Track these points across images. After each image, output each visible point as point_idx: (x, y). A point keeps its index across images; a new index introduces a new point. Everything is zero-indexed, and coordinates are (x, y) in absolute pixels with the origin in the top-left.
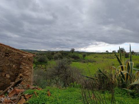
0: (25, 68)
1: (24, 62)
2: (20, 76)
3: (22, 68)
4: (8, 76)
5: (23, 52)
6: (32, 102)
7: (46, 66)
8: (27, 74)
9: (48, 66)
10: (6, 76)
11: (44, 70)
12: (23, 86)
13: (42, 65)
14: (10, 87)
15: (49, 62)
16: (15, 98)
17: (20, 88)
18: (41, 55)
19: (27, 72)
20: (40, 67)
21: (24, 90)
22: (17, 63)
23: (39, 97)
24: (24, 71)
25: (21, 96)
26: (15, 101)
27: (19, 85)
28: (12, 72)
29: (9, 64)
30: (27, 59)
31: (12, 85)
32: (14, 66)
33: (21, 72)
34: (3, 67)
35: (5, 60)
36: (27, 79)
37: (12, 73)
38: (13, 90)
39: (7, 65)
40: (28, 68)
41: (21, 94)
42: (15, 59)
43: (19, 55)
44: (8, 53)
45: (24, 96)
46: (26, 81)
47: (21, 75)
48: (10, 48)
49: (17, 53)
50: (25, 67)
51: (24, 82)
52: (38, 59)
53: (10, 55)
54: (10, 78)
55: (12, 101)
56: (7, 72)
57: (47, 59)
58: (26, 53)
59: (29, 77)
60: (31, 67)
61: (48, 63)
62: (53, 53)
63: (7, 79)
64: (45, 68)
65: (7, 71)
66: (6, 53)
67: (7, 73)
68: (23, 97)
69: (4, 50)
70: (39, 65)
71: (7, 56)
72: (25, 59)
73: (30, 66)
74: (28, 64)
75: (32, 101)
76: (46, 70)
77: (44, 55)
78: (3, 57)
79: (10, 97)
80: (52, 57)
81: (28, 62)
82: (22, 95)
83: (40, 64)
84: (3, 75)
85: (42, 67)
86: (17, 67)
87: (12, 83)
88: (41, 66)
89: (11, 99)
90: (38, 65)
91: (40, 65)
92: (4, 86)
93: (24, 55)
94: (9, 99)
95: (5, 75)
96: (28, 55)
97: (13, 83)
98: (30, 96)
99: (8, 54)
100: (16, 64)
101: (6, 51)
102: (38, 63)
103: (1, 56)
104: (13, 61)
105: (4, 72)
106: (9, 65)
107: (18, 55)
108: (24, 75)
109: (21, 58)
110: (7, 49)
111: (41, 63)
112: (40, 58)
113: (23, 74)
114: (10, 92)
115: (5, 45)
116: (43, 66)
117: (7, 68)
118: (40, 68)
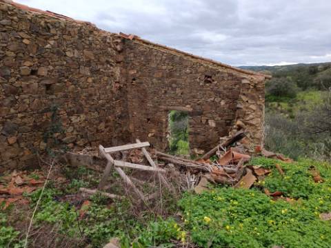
0: (247, 108)
1: (244, 94)
2: (238, 126)
3: (242, 107)
4: (212, 124)
5: (240, 71)
6: (272, 186)
7: (291, 106)
8: (254, 122)
9: (297, 105)
10: (208, 124)
11: (287, 115)
12: (245, 148)
13: (281, 104)
14: (221, 145)
15: (300, 95)
16: (232, 169)
17: (241, 150)
18: (278, 76)
19: (251, 116)
20: (276, 109)
21: (248, 156)
22: (227, 97)
23: (291, 180)
24: (245, 115)
25: (245, 168)
26: (234, 175)
27: (238, 143)
28: (220, 116)
29: (212, 99)
30: (252, 87)
31: (224, 142)
32: (223, 103)
33: (238, 118)
34: (203, 105)
35: (206, 91)
36: (254, 133)
37: (220, 119)
38: (226, 153)
39: (209, 100)
40: (253, 107)
41: (245, 163)
42: (224, 89)
43: (232, 80)
44: (210, 75)
45: (253, 169)
46: (251, 137)
47: (239, 122)
48: (214, 63)
49: (227, 75)
50: (247, 105)
51: (247, 138)
52: (270, 88)
53: (213, 81)
54: (216, 129)
55: (228, 175)
56: (210, 115)
57: (295, 87)
58: (246, 73)
59: (258, 130)
60: (260, 105)
61: (299, 99)
62: (313, 70)
63: (211, 130)
64: (290, 111)
65: (210, 113)
66: (206, 76)
67: (211, 118)
68: (249, 171)
69: (202, 69)
70: (273, 103)
71: (210, 82)
72: (247, 86)
73: (259, 103)
74: (253, 98)
75: (274, 185)
76: (292, 117)
77: (285, 76)
78: (201, 84)
79: (222, 166)
80: (311, 80)
81: (254, 94)
82: (248, 167)
83: (275, 100)
84: (204, 121)
85: (279, 108)
86: (229, 106)
87: (223, 138)
88: (279, 105)
89: (225, 170)
90: (270, 104)
91: (275, 104)
92: (205, 142)
93: (243, 78)
94: (221, 169)
95: (207, 120)
96: (252, 76)
97: (225, 138)
98: (266, 171)
99: (211, 77)
100: (227, 100)
101: (206, 71)
102: (270, 98)
103: (199, 83)
104: (220, 93)
105: (205, 115)
106: (213, 101)
107: (230, 78)
108: (246, 124)
109: (237, 86)
110: (207, 67)
111: (279, 98)
112: (276, 86)
113: (243, 122)
114: (221, 156)
115: (203, 59)
116: (285, 106)
117: (210, 107)
118: (275, 111)
